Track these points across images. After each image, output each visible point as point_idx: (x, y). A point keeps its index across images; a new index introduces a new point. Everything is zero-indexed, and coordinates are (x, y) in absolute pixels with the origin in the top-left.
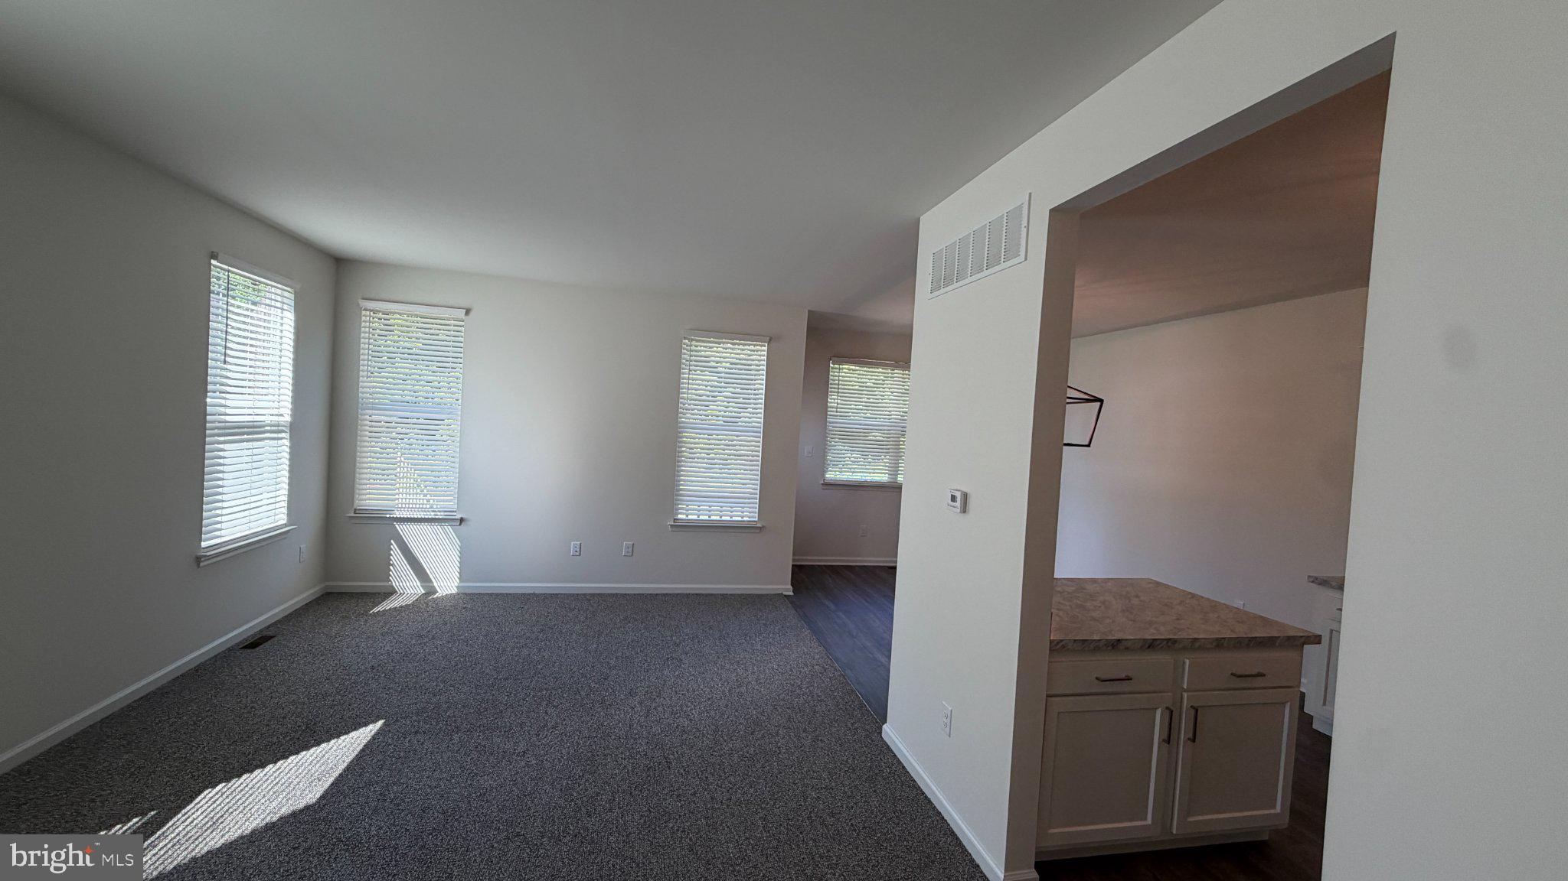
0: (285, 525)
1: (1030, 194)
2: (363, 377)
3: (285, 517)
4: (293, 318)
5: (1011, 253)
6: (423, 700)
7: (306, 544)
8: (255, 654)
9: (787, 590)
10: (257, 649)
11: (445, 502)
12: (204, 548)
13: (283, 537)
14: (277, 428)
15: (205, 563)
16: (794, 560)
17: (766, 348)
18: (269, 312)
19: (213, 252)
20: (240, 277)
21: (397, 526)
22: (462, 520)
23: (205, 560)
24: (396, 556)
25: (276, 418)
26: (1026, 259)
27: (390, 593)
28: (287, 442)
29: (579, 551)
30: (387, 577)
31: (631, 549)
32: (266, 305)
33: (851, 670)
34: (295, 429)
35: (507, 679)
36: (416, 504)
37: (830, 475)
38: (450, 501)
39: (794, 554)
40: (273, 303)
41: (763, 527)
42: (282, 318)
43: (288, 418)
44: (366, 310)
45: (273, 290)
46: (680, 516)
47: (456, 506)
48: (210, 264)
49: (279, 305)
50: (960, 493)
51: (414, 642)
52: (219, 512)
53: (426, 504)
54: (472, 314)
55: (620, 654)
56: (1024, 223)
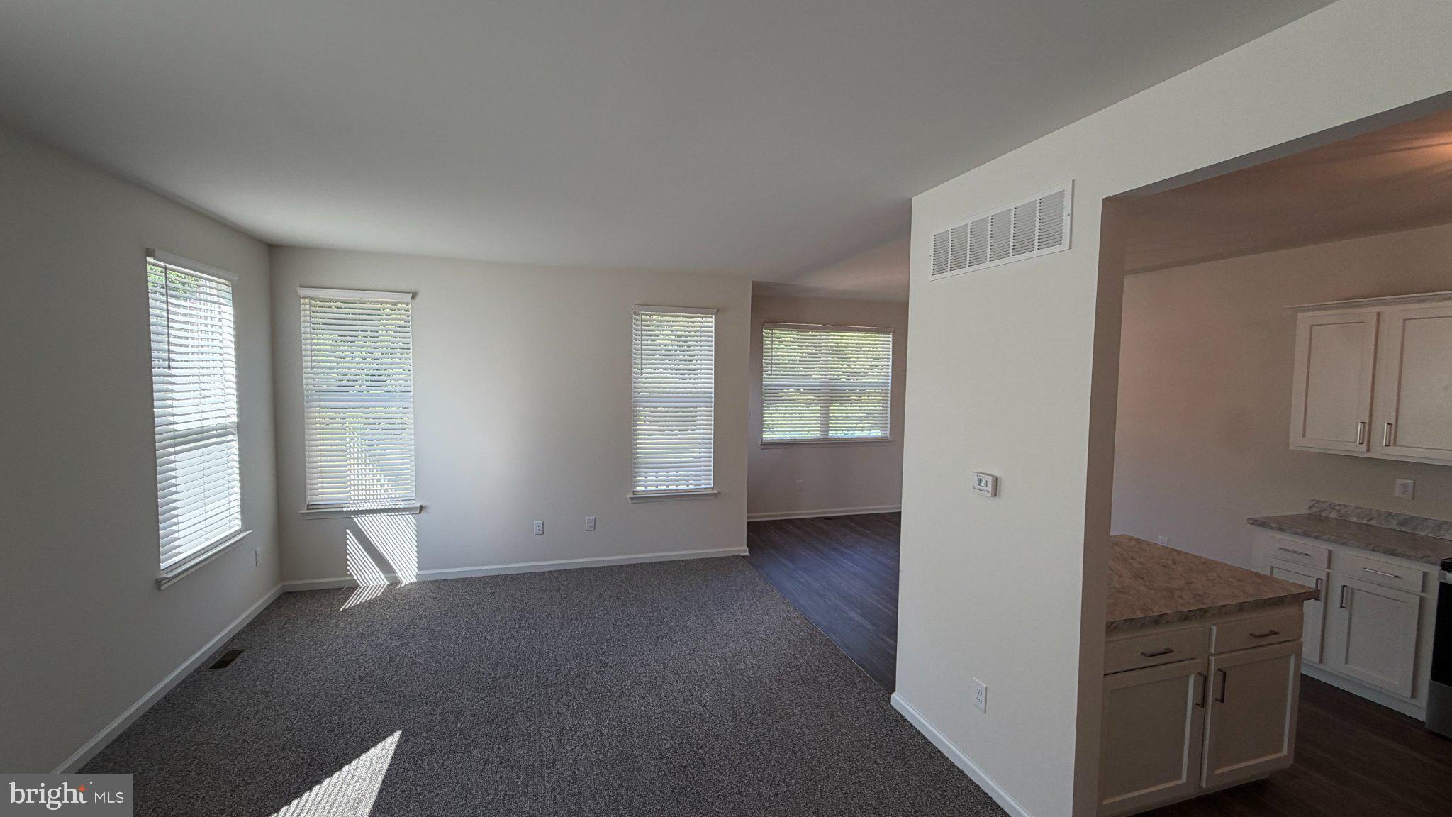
0: (240, 532)
1: (1073, 181)
2: (306, 368)
3: (239, 522)
4: (232, 312)
5: (1050, 238)
6: (428, 712)
7: (262, 547)
8: (227, 674)
9: (744, 551)
10: (229, 667)
11: (404, 493)
12: (164, 570)
13: (240, 543)
14: (222, 431)
15: (166, 585)
16: (748, 517)
17: (713, 320)
18: (205, 307)
19: (147, 248)
20: (176, 274)
21: (354, 519)
22: (421, 508)
23: (166, 582)
24: (353, 544)
25: (223, 420)
26: (1070, 248)
27: (353, 587)
28: (235, 444)
29: (542, 531)
30: (345, 571)
31: (593, 524)
32: (201, 300)
33: (834, 633)
34: (242, 429)
35: (506, 677)
36: (369, 495)
37: (767, 436)
38: (407, 489)
39: (748, 512)
40: (209, 298)
41: (719, 493)
42: (220, 313)
43: (235, 419)
44: (304, 298)
45: (208, 283)
46: (638, 488)
47: (414, 494)
48: (146, 262)
49: (216, 299)
50: (991, 477)
51: (394, 643)
52: (175, 528)
53: (383, 494)
54: (418, 298)
55: (609, 637)
56: (1067, 211)
